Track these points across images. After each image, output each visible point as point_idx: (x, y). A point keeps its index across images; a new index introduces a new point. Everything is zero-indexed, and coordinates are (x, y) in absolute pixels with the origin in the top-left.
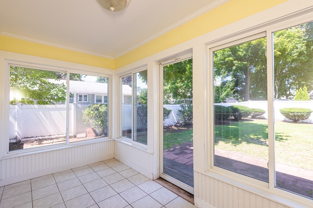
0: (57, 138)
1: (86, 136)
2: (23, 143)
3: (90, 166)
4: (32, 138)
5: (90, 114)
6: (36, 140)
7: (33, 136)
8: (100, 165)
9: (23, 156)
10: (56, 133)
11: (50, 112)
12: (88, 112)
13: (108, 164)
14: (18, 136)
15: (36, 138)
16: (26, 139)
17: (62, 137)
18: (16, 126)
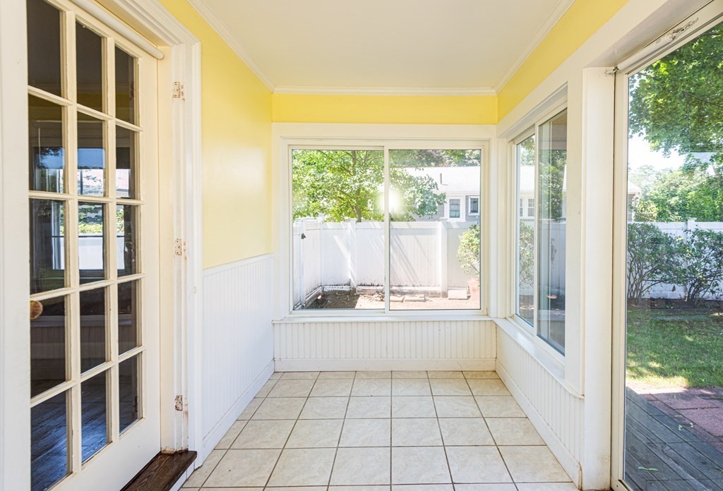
0: (411, 293)
1: (469, 297)
2: (358, 293)
3: (429, 377)
4: (372, 288)
5: (472, 245)
6: (378, 292)
7: (373, 283)
8: (451, 381)
9: (310, 323)
10: (411, 282)
11: (399, 236)
12: (468, 241)
13: (471, 383)
14: (352, 279)
15: (378, 288)
16: (364, 288)
17: (421, 293)
18: (349, 261)
